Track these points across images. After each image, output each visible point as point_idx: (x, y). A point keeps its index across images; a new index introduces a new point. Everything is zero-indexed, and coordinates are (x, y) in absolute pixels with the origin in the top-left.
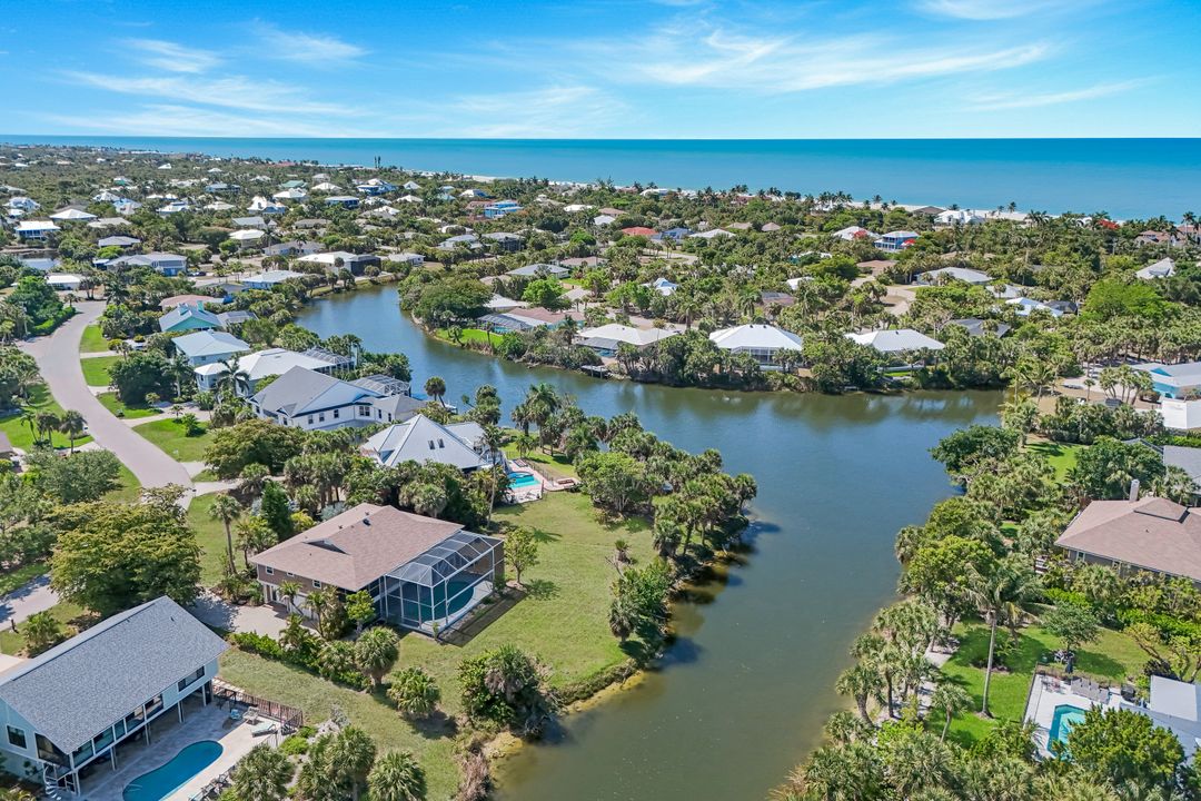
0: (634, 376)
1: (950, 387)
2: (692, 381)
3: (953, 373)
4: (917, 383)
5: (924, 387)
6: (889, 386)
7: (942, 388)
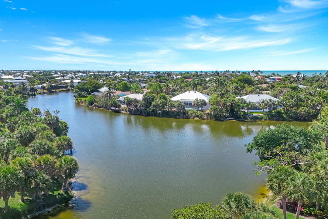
0: (131, 112)
1: (284, 120)
2: (153, 114)
3: (286, 113)
4: (265, 117)
5: (269, 119)
6: (251, 118)
7: (279, 120)
